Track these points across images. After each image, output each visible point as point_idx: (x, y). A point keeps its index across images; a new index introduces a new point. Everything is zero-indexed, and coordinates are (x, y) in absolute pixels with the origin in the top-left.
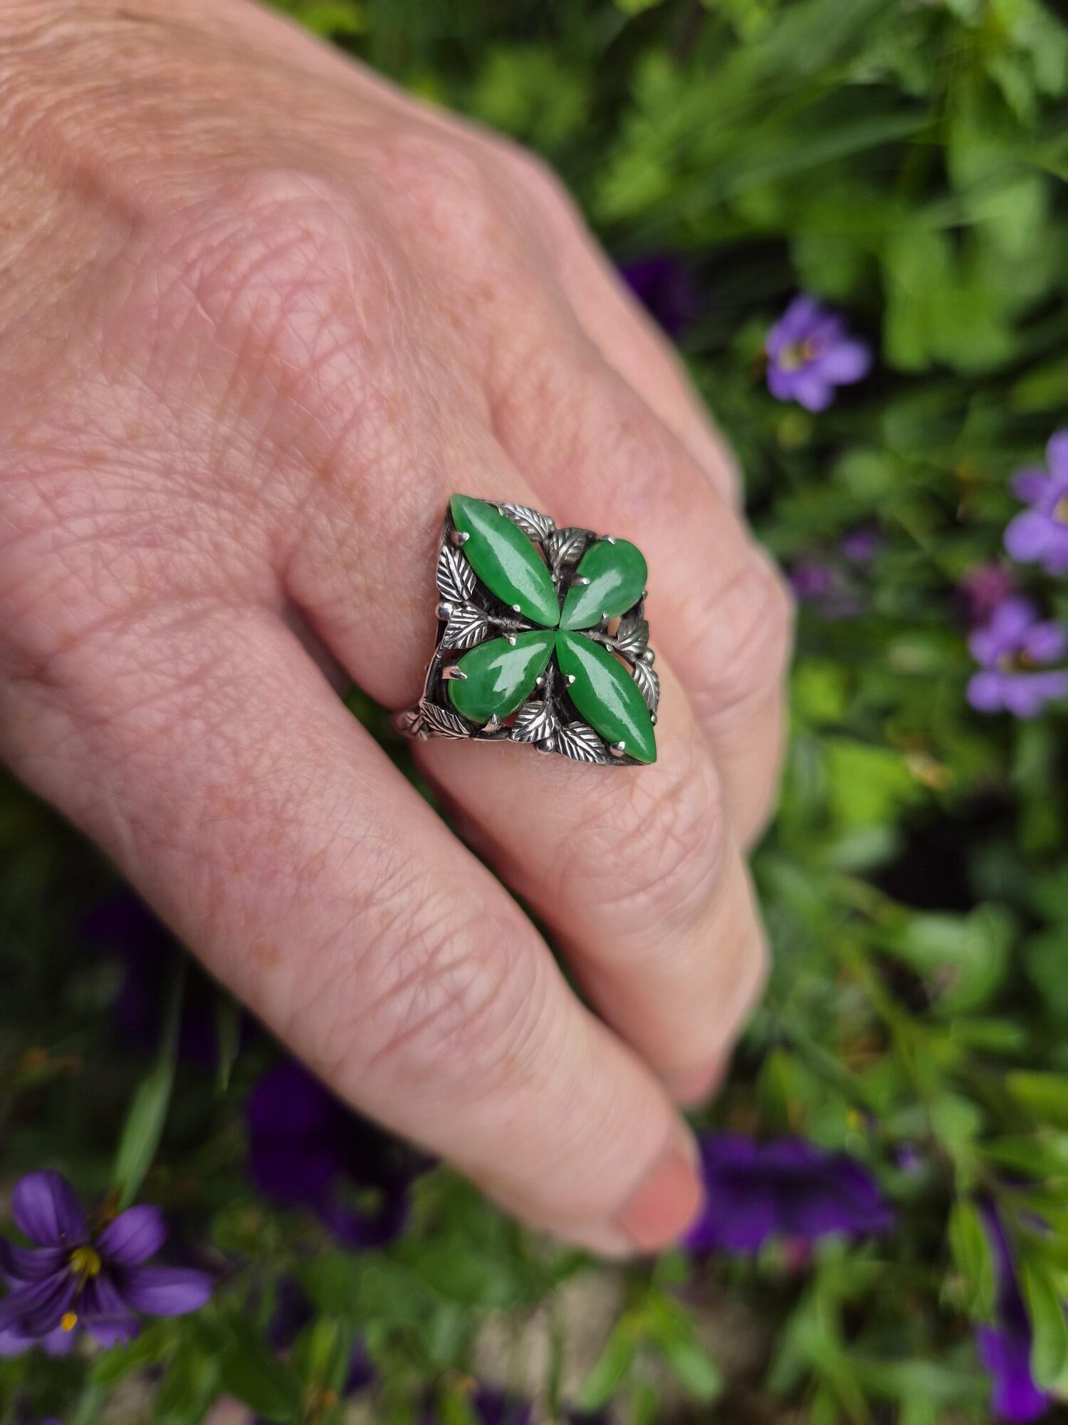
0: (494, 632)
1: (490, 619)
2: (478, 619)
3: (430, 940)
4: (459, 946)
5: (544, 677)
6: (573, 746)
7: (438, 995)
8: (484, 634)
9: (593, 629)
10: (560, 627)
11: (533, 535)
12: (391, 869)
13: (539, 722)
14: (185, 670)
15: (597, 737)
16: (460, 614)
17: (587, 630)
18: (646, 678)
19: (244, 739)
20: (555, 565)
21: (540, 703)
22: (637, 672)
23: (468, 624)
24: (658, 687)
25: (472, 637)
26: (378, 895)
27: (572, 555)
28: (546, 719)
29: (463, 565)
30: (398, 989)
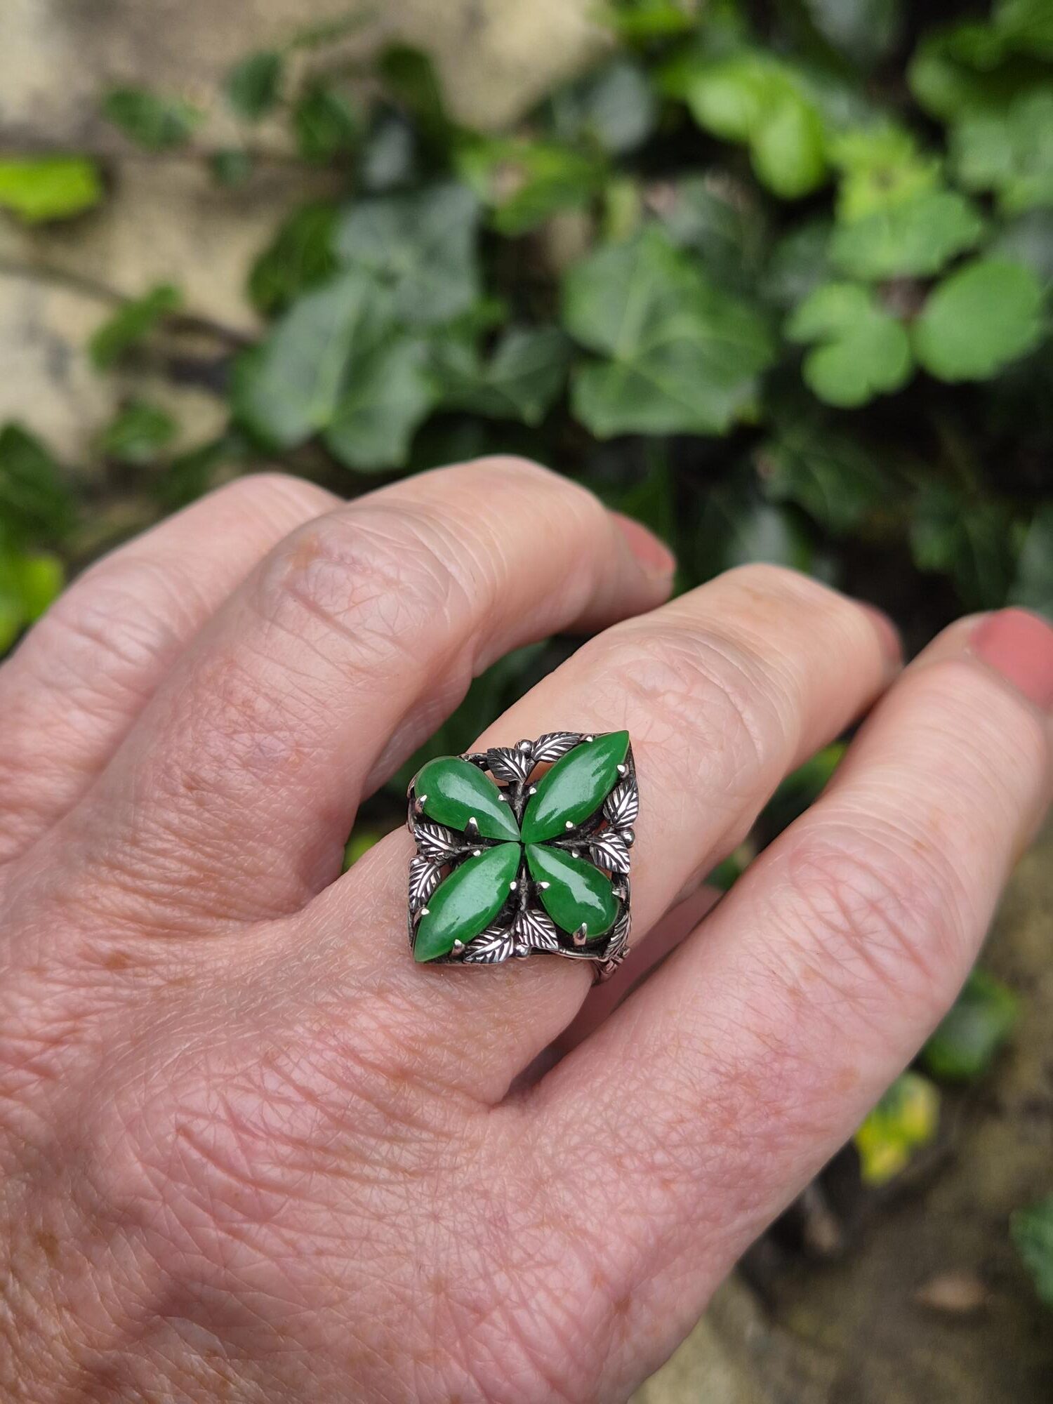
0: (536, 902)
1: (523, 908)
2: (527, 920)
3: (823, 933)
4: (826, 904)
5: (569, 850)
6: (627, 813)
7: (871, 922)
8: (539, 912)
9: (512, 807)
10: (518, 840)
11: (436, 877)
12: (767, 973)
13: (609, 847)
14: (611, 1174)
15: (615, 792)
16: (525, 937)
17: (515, 812)
18: (549, 749)
19: (668, 1115)
20: (458, 852)
21: (592, 849)
22: (543, 758)
23: (533, 927)
24: (555, 734)
25: (544, 923)
26: (790, 982)
27: (445, 835)
28: (607, 843)
29: (481, 941)
30: (869, 960)
